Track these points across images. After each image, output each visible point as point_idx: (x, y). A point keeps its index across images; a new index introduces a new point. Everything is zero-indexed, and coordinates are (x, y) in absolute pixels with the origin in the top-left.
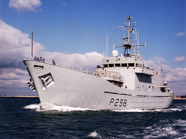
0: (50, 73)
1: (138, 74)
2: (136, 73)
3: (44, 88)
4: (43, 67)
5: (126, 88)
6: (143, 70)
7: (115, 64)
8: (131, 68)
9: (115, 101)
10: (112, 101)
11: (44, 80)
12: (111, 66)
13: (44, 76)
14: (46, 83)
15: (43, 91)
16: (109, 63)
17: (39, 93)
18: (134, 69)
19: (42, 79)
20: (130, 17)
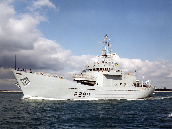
0: (27, 77)
1: (105, 75)
2: (104, 75)
3: (25, 87)
4: (21, 74)
5: (98, 85)
6: (109, 72)
7: (96, 69)
8: (101, 71)
9: (78, 94)
10: (76, 93)
11: (24, 81)
12: (91, 70)
13: (23, 79)
14: (25, 84)
15: (24, 88)
16: (89, 68)
17: (22, 89)
18: (103, 72)
19: (22, 81)
20: (107, 36)
